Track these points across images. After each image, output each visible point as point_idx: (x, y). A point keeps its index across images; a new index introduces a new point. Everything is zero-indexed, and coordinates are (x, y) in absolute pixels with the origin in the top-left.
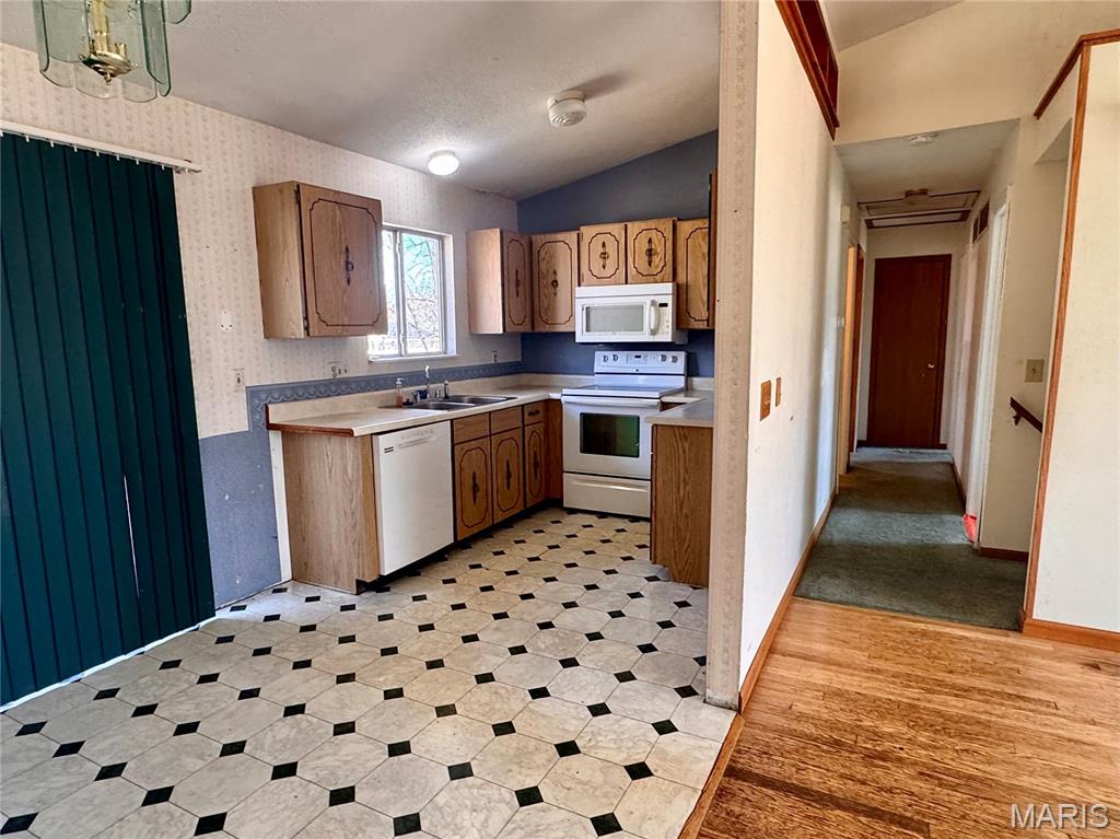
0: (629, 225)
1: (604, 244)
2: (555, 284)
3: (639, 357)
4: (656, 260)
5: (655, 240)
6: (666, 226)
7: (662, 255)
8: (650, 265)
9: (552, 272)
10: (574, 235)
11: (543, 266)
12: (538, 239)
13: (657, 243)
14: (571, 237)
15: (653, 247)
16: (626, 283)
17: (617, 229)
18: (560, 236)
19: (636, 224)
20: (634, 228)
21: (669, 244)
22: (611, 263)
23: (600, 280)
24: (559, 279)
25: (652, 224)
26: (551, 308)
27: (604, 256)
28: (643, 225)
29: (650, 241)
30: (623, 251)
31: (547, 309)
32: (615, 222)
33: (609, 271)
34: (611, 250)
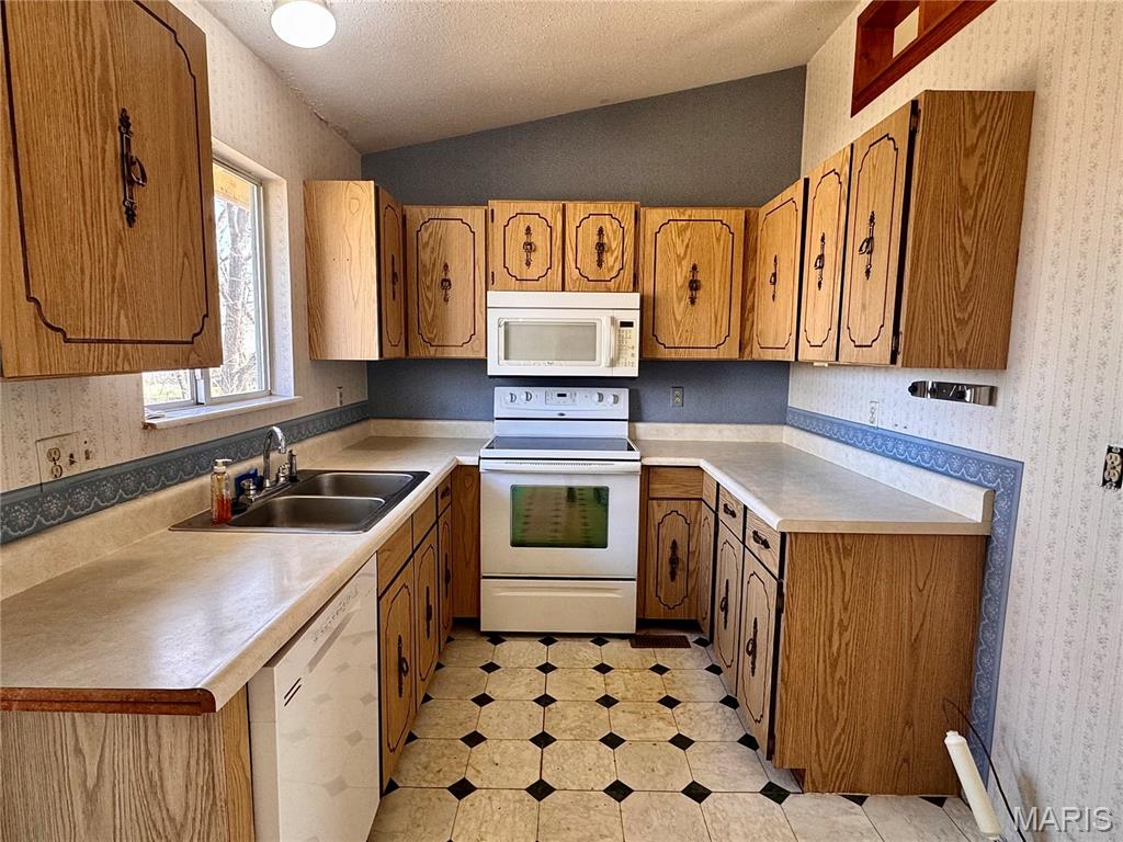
0: (570, 205)
1: (528, 229)
2: (446, 284)
3: (564, 395)
4: (609, 259)
5: (608, 229)
6: (626, 212)
7: (617, 253)
8: (600, 265)
9: (439, 267)
10: (479, 212)
11: (425, 256)
12: (417, 213)
13: (611, 235)
14: (475, 215)
15: (605, 240)
16: (563, 290)
17: (548, 209)
18: (456, 212)
19: (580, 205)
20: (577, 210)
21: (630, 240)
22: (539, 258)
23: (522, 283)
24: (451, 276)
25: (604, 207)
26: (439, 322)
27: (529, 247)
28: (592, 207)
29: (601, 231)
30: (559, 242)
31: (430, 325)
32: (545, 199)
33: (536, 270)
34: (539, 239)
